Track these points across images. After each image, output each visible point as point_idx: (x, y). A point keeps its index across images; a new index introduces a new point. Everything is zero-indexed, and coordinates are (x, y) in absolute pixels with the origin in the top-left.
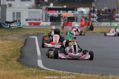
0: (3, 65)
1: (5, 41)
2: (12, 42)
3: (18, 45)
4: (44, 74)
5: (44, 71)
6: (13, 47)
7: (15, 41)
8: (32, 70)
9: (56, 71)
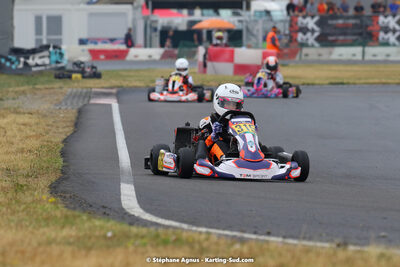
0: (4, 209)
1: (11, 118)
2: (33, 120)
3: (54, 129)
4: (145, 241)
5: (144, 231)
6: (38, 136)
7: (45, 116)
8: (102, 228)
9: (185, 226)
